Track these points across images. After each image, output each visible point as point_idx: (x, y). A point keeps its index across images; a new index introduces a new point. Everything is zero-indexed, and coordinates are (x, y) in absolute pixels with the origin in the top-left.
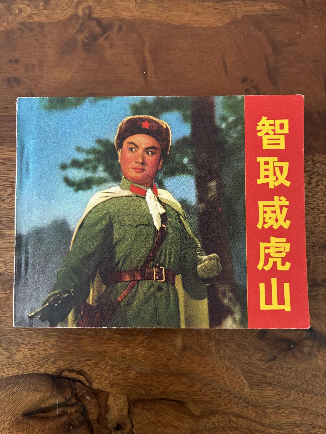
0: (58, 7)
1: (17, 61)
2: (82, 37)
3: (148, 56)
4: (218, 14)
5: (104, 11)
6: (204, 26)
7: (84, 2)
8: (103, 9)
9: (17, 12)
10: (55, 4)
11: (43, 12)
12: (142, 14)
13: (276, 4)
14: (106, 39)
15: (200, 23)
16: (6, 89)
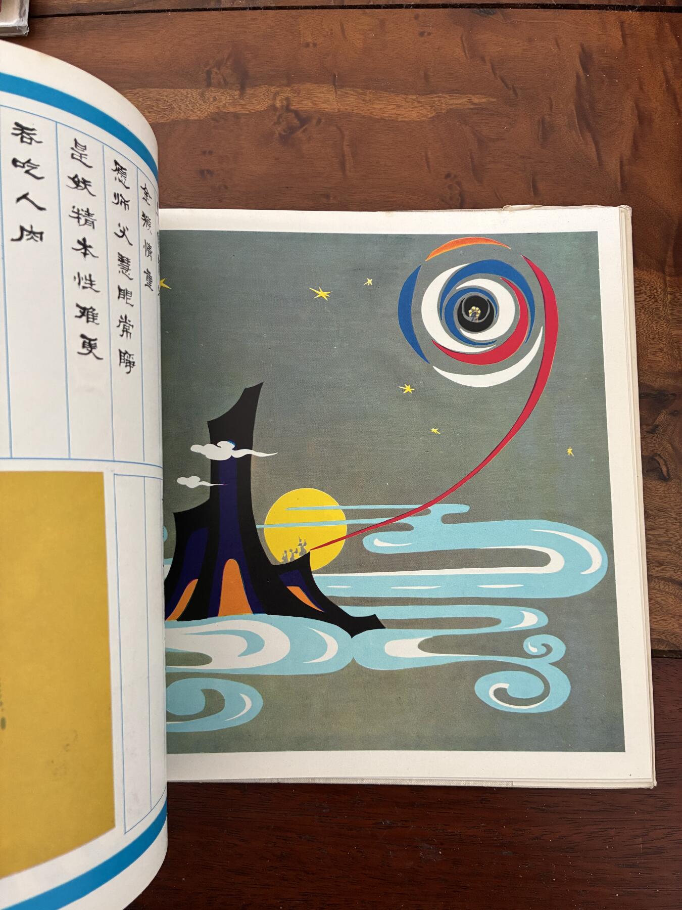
0: (254, 97)
1: (210, 153)
2: (279, 129)
3: (347, 149)
4: (422, 108)
5: (303, 102)
6: (406, 119)
7: (282, 93)
8: (302, 101)
9: (211, 100)
10: (252, 94)
11: (238, 102)
12: (342, 107)
13: (483, 96)
14: (304, 131)
15: (403, 116)
16: (199, 181)
